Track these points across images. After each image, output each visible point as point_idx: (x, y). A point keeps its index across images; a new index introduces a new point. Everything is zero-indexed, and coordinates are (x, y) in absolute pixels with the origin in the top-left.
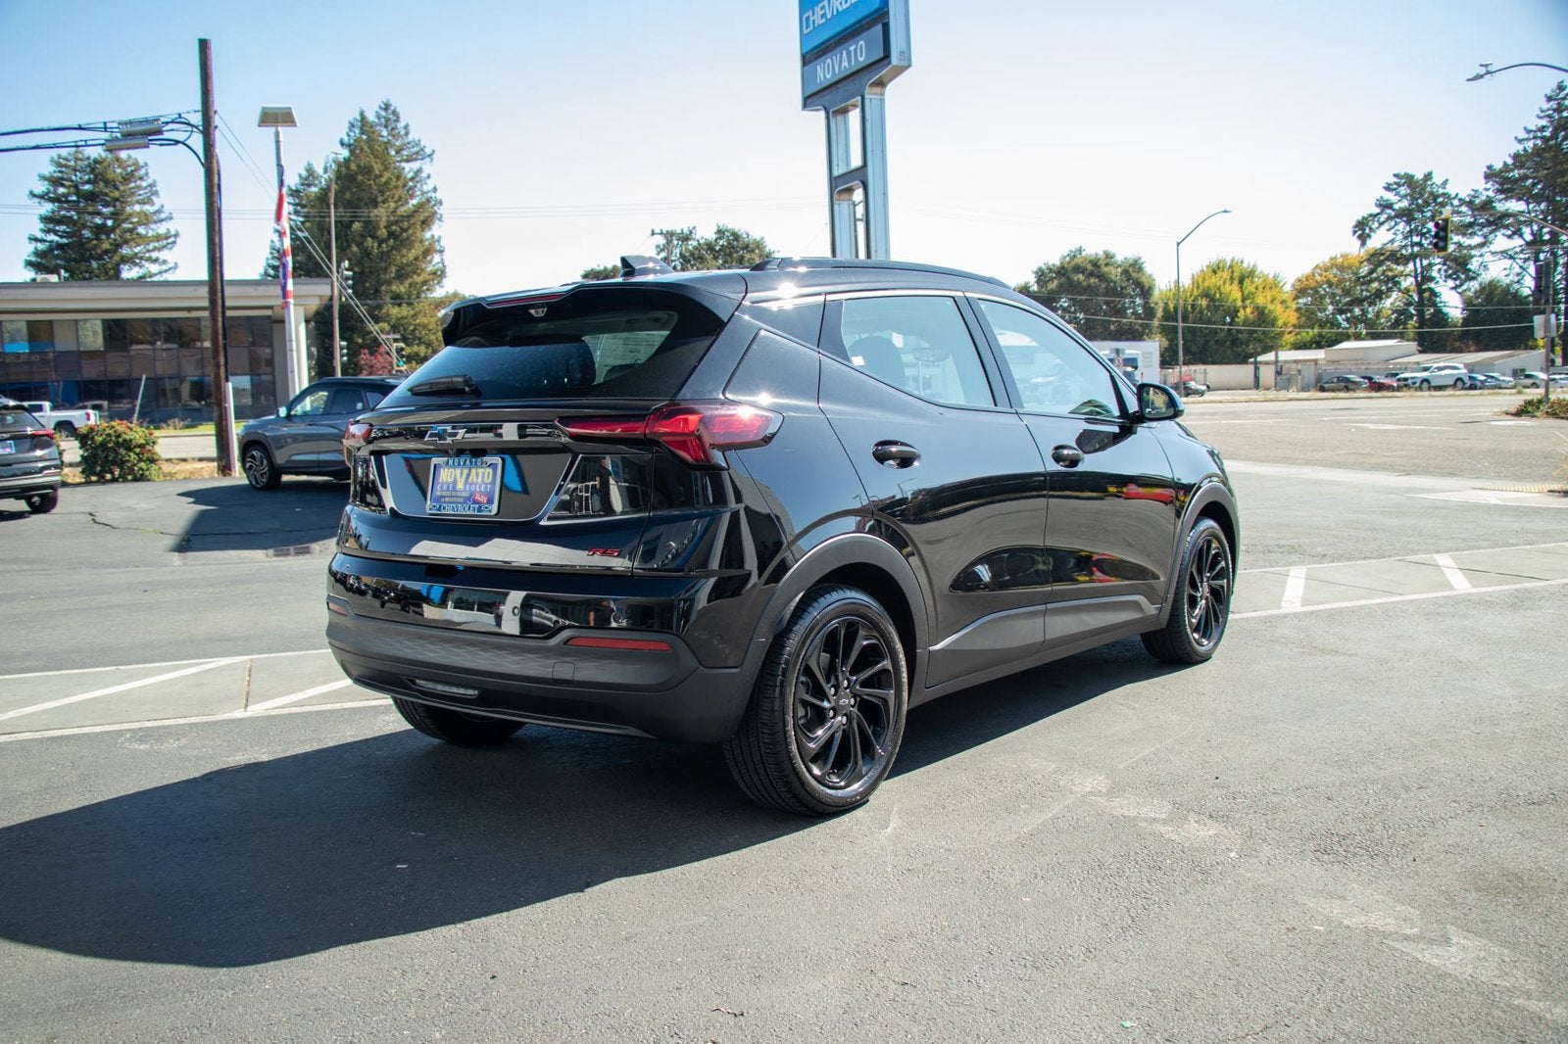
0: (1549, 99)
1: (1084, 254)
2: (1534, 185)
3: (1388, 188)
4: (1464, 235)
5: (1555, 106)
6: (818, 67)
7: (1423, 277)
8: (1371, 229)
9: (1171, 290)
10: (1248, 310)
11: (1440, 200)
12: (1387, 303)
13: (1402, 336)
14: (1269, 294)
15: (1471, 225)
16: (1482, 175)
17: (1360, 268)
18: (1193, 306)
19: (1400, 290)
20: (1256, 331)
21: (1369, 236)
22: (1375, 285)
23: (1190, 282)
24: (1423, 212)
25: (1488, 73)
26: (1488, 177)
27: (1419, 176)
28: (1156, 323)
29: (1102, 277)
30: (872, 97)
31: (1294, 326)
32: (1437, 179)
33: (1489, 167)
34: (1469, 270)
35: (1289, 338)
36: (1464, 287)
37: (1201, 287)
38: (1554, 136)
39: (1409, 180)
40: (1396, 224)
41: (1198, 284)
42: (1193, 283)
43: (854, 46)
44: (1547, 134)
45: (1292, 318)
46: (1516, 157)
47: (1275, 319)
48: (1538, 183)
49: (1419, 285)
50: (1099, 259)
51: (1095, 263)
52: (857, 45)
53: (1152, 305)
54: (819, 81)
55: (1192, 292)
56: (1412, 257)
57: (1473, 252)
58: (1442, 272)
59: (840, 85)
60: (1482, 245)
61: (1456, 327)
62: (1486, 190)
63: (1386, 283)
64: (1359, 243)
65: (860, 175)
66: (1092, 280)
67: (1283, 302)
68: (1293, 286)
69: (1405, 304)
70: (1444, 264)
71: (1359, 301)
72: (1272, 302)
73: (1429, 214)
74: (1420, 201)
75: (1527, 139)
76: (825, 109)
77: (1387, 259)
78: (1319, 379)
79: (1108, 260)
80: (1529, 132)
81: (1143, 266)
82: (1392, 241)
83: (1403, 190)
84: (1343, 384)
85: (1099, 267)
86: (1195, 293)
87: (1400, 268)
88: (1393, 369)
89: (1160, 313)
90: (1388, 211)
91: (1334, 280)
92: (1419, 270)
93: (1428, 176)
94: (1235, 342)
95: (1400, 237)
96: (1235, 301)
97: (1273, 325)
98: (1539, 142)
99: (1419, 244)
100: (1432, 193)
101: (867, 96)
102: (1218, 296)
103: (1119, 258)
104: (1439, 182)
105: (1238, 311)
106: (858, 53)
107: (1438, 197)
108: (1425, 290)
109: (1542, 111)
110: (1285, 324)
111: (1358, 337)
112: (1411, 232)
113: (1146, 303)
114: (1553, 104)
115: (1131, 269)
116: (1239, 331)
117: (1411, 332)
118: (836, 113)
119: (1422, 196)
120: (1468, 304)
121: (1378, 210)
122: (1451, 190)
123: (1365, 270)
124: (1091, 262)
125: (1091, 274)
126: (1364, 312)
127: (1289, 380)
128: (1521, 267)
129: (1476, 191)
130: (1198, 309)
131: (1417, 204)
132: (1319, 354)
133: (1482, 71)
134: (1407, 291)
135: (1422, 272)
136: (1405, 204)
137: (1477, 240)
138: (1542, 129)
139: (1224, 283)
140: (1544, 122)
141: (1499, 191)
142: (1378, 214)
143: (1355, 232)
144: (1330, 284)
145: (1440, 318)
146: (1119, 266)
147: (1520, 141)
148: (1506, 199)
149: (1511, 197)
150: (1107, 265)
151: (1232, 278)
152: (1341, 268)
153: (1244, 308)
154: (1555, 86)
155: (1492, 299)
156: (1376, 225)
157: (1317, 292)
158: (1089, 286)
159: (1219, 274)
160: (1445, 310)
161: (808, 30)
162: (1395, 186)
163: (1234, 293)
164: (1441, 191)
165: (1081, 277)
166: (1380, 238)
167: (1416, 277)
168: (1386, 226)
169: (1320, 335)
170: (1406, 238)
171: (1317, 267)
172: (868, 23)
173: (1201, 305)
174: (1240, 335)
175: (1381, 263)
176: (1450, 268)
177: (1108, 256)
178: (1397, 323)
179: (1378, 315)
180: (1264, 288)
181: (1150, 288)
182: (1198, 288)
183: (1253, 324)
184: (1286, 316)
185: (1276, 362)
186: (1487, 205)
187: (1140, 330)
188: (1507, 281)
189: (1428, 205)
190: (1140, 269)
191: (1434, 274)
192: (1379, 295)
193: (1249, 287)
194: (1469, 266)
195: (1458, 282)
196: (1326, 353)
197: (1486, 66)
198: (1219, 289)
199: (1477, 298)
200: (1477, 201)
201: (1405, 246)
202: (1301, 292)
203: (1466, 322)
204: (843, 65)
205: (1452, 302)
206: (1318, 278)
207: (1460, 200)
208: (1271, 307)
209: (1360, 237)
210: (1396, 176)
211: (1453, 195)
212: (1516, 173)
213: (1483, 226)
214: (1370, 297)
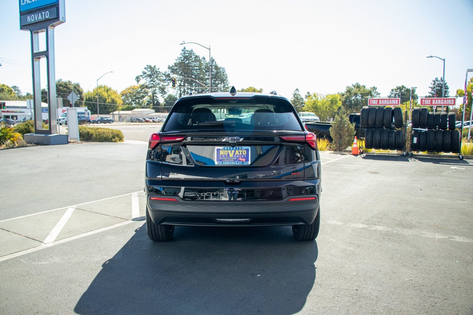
0: (182, 51)
1: (62, 81)
2: (179, 71)
3: (145, 69)
4: (164, 82)
5: (184, 53)
6: (28, 17)
7: (154, 93)
8: (140, 79)
9: (87, 93)
10: (110, 99)
11: (158, 73)
12: (145, 99)
13: (149, 108)
14: (115, 95)
15: (165, 80)
16: (167, 68)
17: (138, 89)
18: (94, 97)
19: (148, 96)
20: (111, 105)
21: (139, 81)
22: (142, 94)
23: (93, 91)
24: (154, 76)
25: (184, 43)
26: (169, 68)
27: (153, 66)
28: (84, 102)
29: (68, 88)
30: (51, 30)
31: (122, 104)
32: (157, 67)
33: (169, 66)
34: (165, 91)
35: (120, 108)
36: (164, 96)
37: (96, 92)
38: (184, 60)
39: (150, 67)
40: (147, 78)
41: (95, 91)
42: (94, 91)
43: (44, 13)
44: (182, 59)
45: (121, 102)
46: (175, 64)
47: (117, 102)
48: (180, 71)
49: (153, 94)
50: (67, 83)
51: (66, 84)
52: (45, 12)
53: (83, 97)
54: (28, 21)
55: (94, 93)
56: (151, 87)
57: (166, 87)
58: (158, 92)
59: (37, 24)
60: (167, 85)
61: (162, 106)
62: (168, 71)
63: (145, 94)
64: (137, 82)
65: (46, 54)
66: (65, 89)
67: (119, 97)
68: (120, 93)
69: (150, 99)
70: (159, 89)
71: (138, 98)
72: (116, 97)
73: (155, 76)
74: (153, 73)
75: (178, 60)
76: (30, 31)
77: (145, 87)
78: (131, 119)
79: (70, 83)
80: (178, 58)
81: (80, 85)
82: (146, 83)
83: (149, 69)
84: (138, 121)
85: (67, 85)
86: (95, 94)
87: (148, 90)
88: (150, 117)
89: (85, 99)
90: (145, 75)
91: (131, 92)
92: (153, 91)
93: (155, 66)
94: (106, 108)
95: (148, 82)
96: (106, 97)
97: (116, 104)
98: (180, 61)
99: (153, 84)
100: (156, 71)
101: (49, 29)
102: (101, 95)
103: (73, 83)
104: (158, 68)
105: (107, 100)
106: (47, 15)
107: (157, 72)
108: (154, 96)
109: (181, 53)
110: (119, 104)
111: (137, 108)
112: (151, 81)
113: (81, 96)
114: (183, 52)
115: (76, 86)
116: (107, 105)
117: (152, 107)
118: (35, 33)
119: (153, 72)
120: (165, 100)
121: (143, 74)
122: (160, 70)
123: (139, 89)
124: (64, 83)
125: (65, 87)
126: (139, 101)
127: (123, 119)
128: (177, 92)
129: (166, 71)
130: (95, 99)
131: (152, 73)
132: (129, 112)
133: (183, 43)
134: (150, 96)
135: (154, 92)
136: (149, 73)
137: (166, 84)
138: (181, 58)
139: (103, 91)
140: (181, 56)
141: (172, 72)
142: (143, 75)
143: (136, 79)
144: (130, 93)
145: (158, 104)
146: (73, 85)
147: (176, 60)
148: (173, 74)
149: (174, 74)
150: (69, 84)
151: (105, 90)
152: (133, 89)
153: (108, 99)
154: (183, 48)
155: (171, 99)
156: (142, 78)
157: (126, 95)
158: (64, 91)
159: (101, 89)
160: (159, 101)
161: (24, 4)
162: (147, 68)
163: (105, 95)
164: (158, 71)
165: (61, 88)
166: (143, 82)
167: (152, 92)
168: (145, 79)
169: (128, 107)
170: (150, 82)
171: (127, 88)
172: (50, 6)
173: (96, 97)
174: (107, 106)
175: (144, 88)
176: (160, 91)
177: (69, 82)
178: (148, 104)
179: (142, 102)
180: (113, 93)
181: (82, 92)
182: (95, 93)
183: (111, 103)
184: (119, 101)
185: (119, 114)
186: (168, 76)
187: (79, 104)
188: (174, 95)
189: (155, 74)
190: (79, 86)
191: (157, 92)
192: (143, 97)
193: (109, 93)
194: (165, 90)
195: (162, 95)
196: (132, 112)
197: (184, 41)
198: (101, 93)
199: (167, 99)
200: (166, 74)
201: (149, 84)
202: (123, 95)
203: (165, 105)
204: (39, 18)
205: (161, 100)
206: (127, 91)
207: (162, 73)
208: (115, 99)
209: (137, 81)
210: (147, 65)
211: (161, 72)
212: (175, 68)
213: (168, 80)
214: (140, 97)
